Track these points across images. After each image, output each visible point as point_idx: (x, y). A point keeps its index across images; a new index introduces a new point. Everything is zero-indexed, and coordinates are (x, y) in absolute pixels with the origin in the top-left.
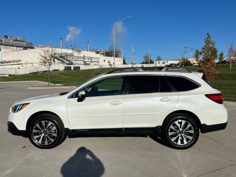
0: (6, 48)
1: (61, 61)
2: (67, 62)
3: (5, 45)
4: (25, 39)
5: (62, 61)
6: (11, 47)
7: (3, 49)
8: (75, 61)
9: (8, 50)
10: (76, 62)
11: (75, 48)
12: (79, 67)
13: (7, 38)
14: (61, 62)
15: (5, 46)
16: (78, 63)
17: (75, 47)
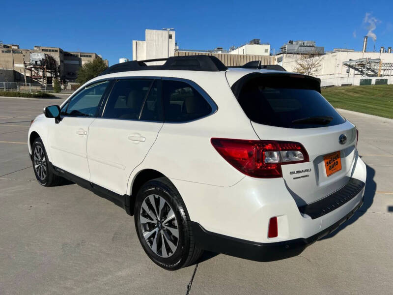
0: (289, 56)
1: (359, 71)
2: (370, 72)
3: (288, 53)
4: (315, 42)
5: (362, 72)
6: (295, 56)
7: (285, 58)
8: (384, 70)
9: (290, 60)
10: (385, 72)
11: (389, 50)
12: (387, 80)
13: (292, 44)
14: (359, 73)
15: (288, 55)
16: (389, 74)
17: (390, 48)
